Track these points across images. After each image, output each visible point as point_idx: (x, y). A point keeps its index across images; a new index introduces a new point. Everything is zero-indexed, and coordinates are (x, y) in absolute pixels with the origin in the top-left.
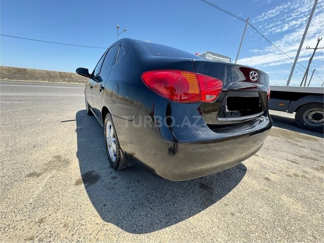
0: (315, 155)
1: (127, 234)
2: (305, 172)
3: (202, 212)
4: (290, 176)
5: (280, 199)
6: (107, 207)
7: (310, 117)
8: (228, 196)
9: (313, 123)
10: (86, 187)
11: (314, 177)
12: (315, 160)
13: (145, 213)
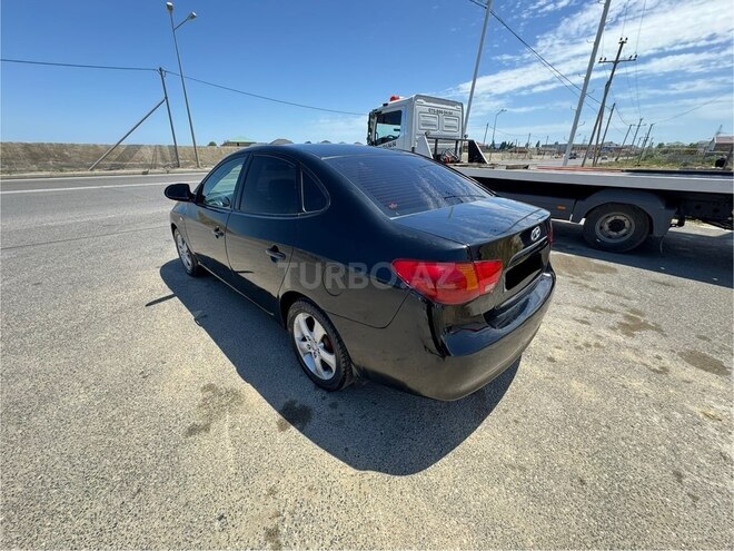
0: (613, 302)
1: (397, 478)
2: (599, 337)
3: (479, 428)
4: (581, 349)
5: (570, 387)
6: (350, 451)
7: (606, 227)
8: (505, 397)
9: (610, 237)
10: (301, 430)
11: (610, 342)
12: (612, 312)
13: (407, 446)
